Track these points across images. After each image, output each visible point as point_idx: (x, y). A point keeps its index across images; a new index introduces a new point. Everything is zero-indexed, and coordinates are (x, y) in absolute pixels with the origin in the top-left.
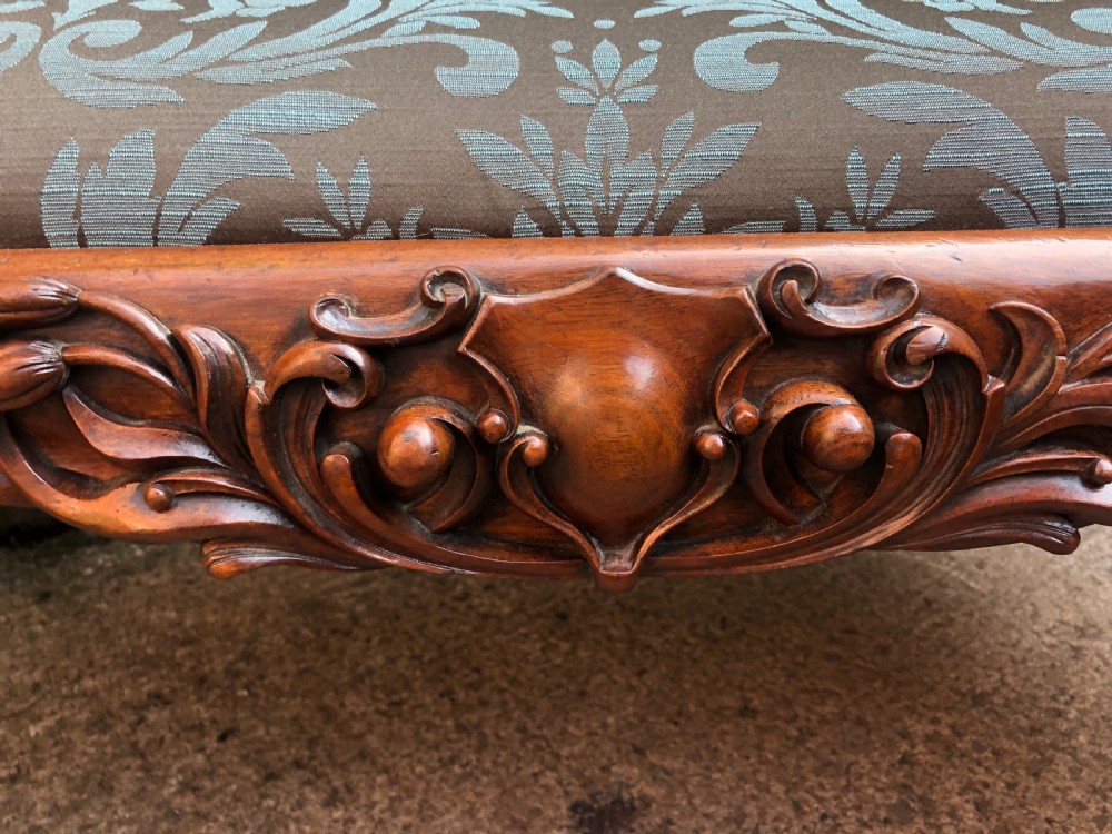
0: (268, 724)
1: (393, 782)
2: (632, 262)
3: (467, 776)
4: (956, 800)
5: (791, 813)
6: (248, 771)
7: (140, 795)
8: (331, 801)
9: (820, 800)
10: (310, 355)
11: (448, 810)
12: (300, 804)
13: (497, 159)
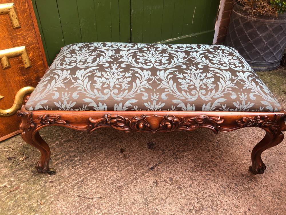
0: (110, 133)
1: (127, 140)
2: (156, 113)
3: (135, 140)
4: (191, 144)
5: (172, 145)
6: (109, 139)
7: (97, 142)
8: (120, 143)
9: (176, 143)
10: (134, 120)
11: (133, 144)
12: (116, 143)
13: (147, 105)
